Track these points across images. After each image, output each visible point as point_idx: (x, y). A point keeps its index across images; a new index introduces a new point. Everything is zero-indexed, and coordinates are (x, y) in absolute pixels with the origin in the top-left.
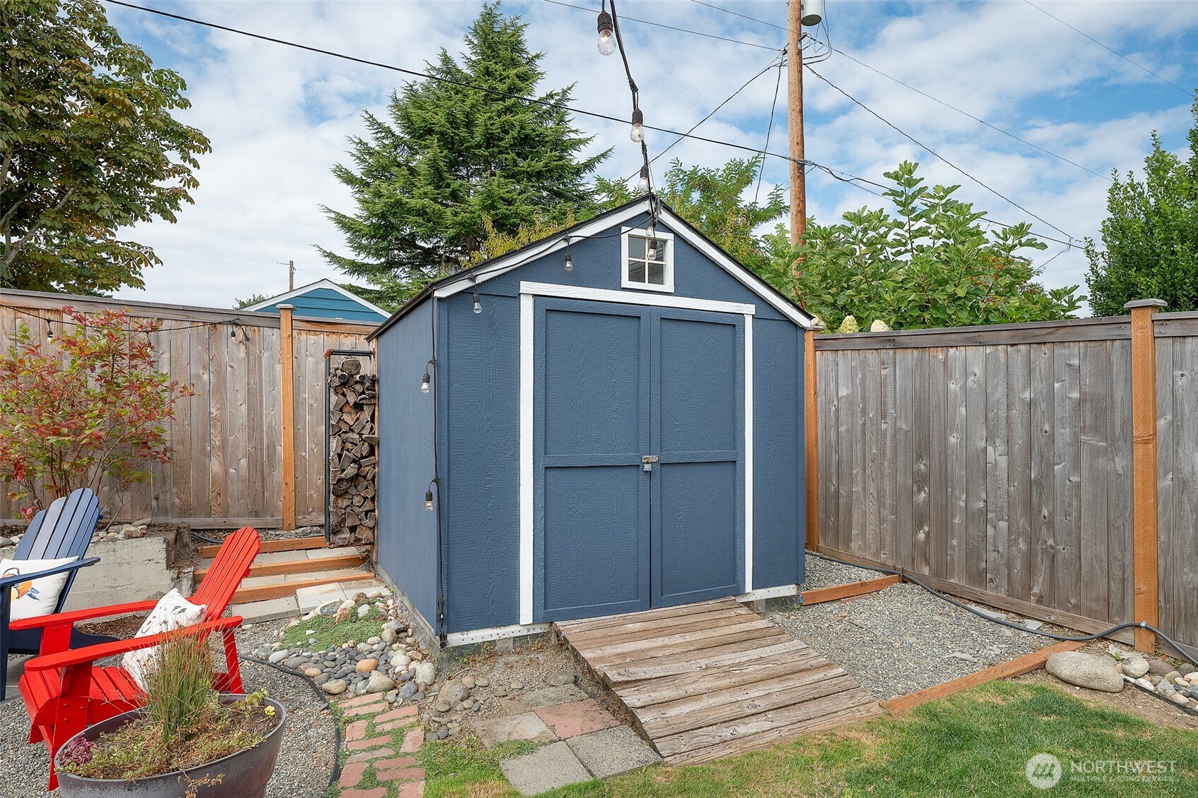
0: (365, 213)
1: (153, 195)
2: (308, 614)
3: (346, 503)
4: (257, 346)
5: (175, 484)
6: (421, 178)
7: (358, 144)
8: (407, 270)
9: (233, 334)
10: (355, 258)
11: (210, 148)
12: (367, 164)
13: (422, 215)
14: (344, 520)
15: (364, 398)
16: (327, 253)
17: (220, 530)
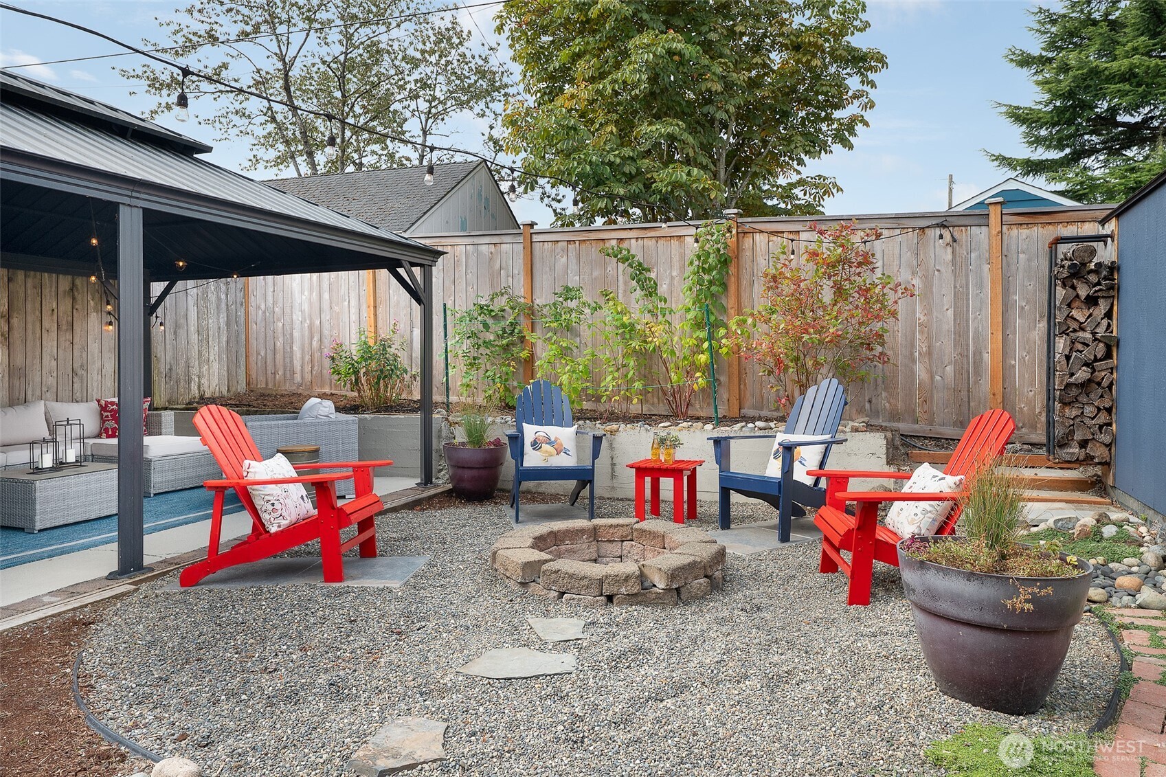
0: (1047, 96)
1: (834, 127)
2: (1037, 526)
3: (1075, 412)
4: (964, 247)
5: (885, 389)
6: (1127, 30)
7: (1037, 13)
8: (1101, 158)
9: (941, 237)
10: (1031, 155)
11: (887, 63)
12: (1049, 35)
13: (1128, 80)
14: (1072, 432)
15: (1100, 290)
16: (995, 156)
17: (925, 438)
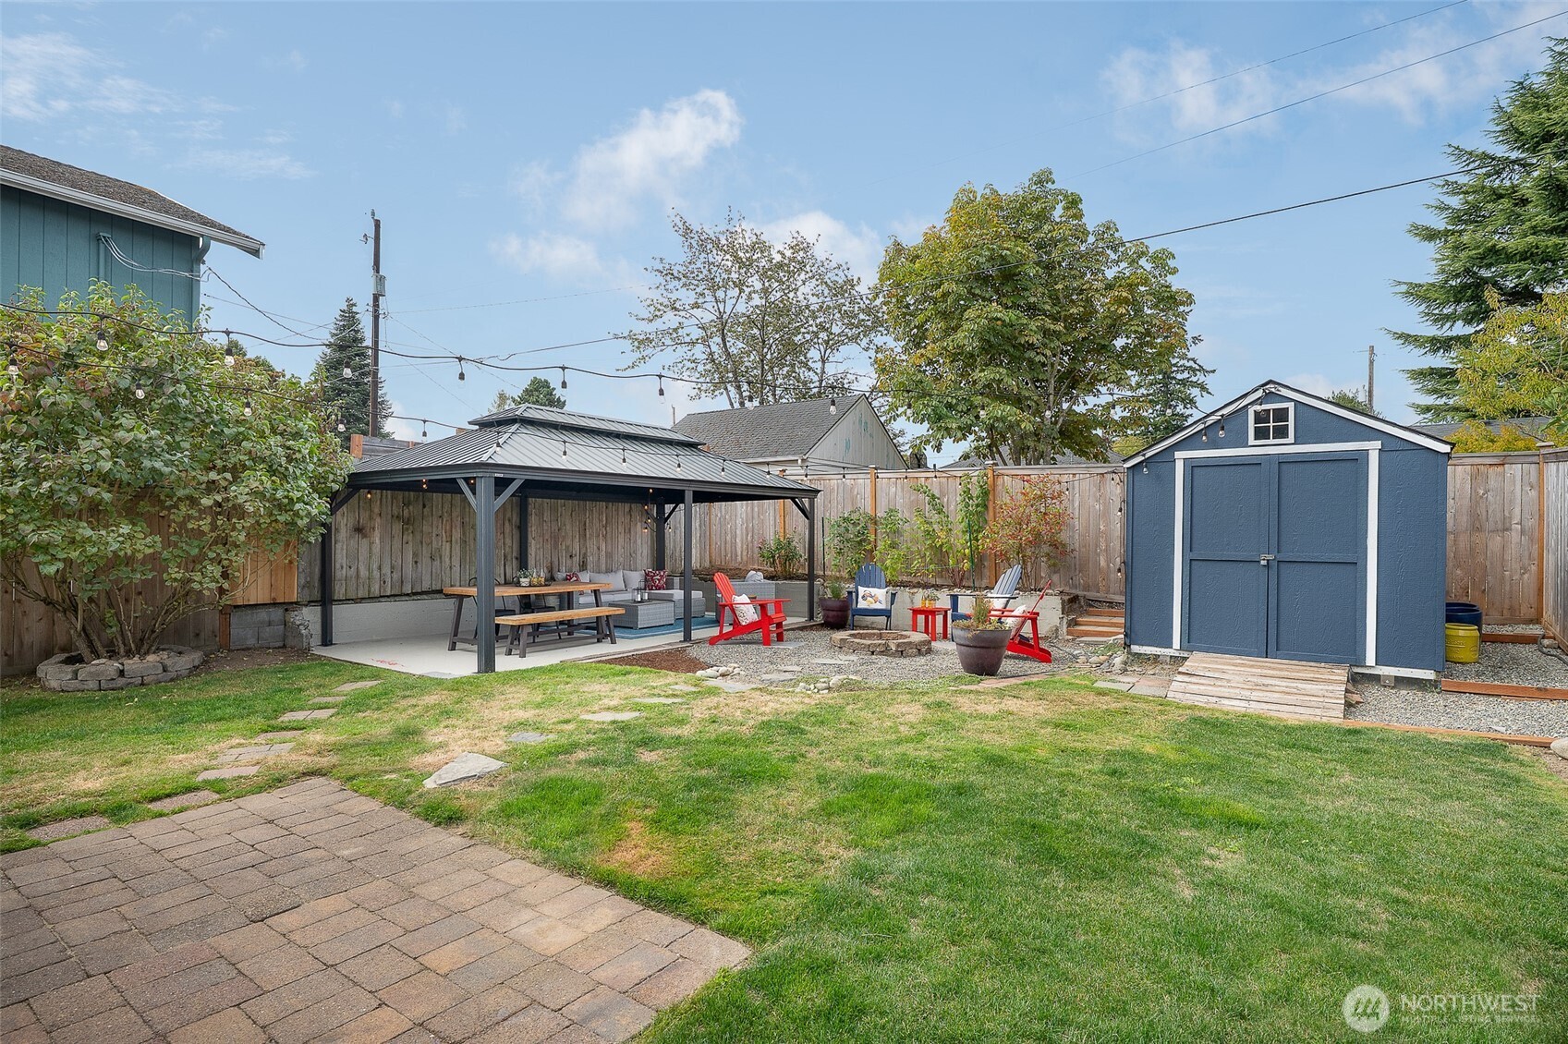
16: (1397, 333)
17: (1104, 602)
